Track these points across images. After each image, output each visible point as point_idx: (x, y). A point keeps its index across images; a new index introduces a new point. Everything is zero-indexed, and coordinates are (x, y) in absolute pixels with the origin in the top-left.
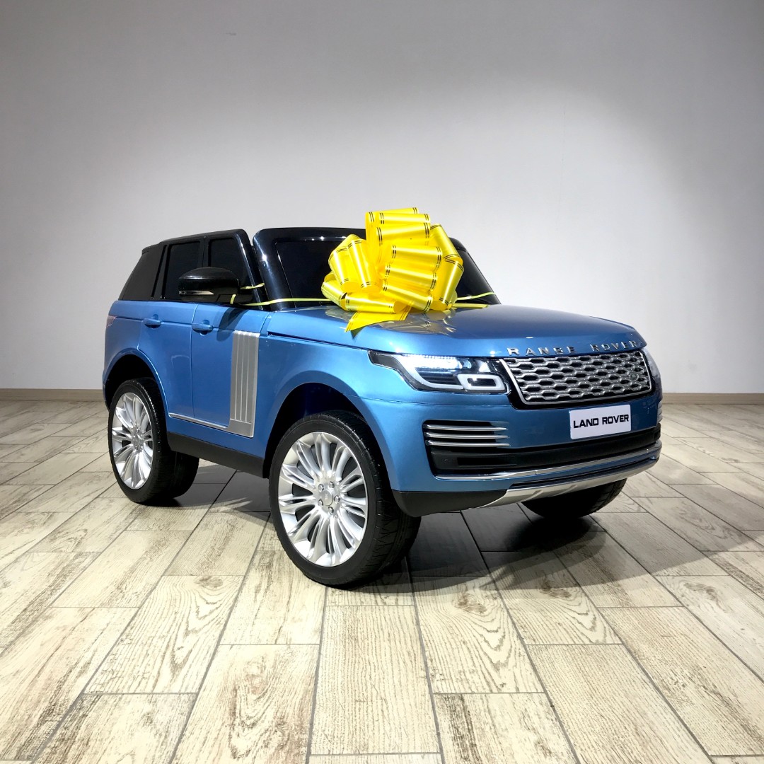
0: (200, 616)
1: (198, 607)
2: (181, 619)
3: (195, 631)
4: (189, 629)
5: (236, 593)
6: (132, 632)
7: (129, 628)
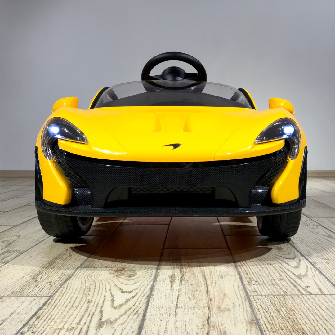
0: (115, 305)
1: (113, 296)
2: (94, 308)
3: (110, 322)
4: (103, 320)
5: (151, 283)
6: (36, 322)
7: (34, 319)
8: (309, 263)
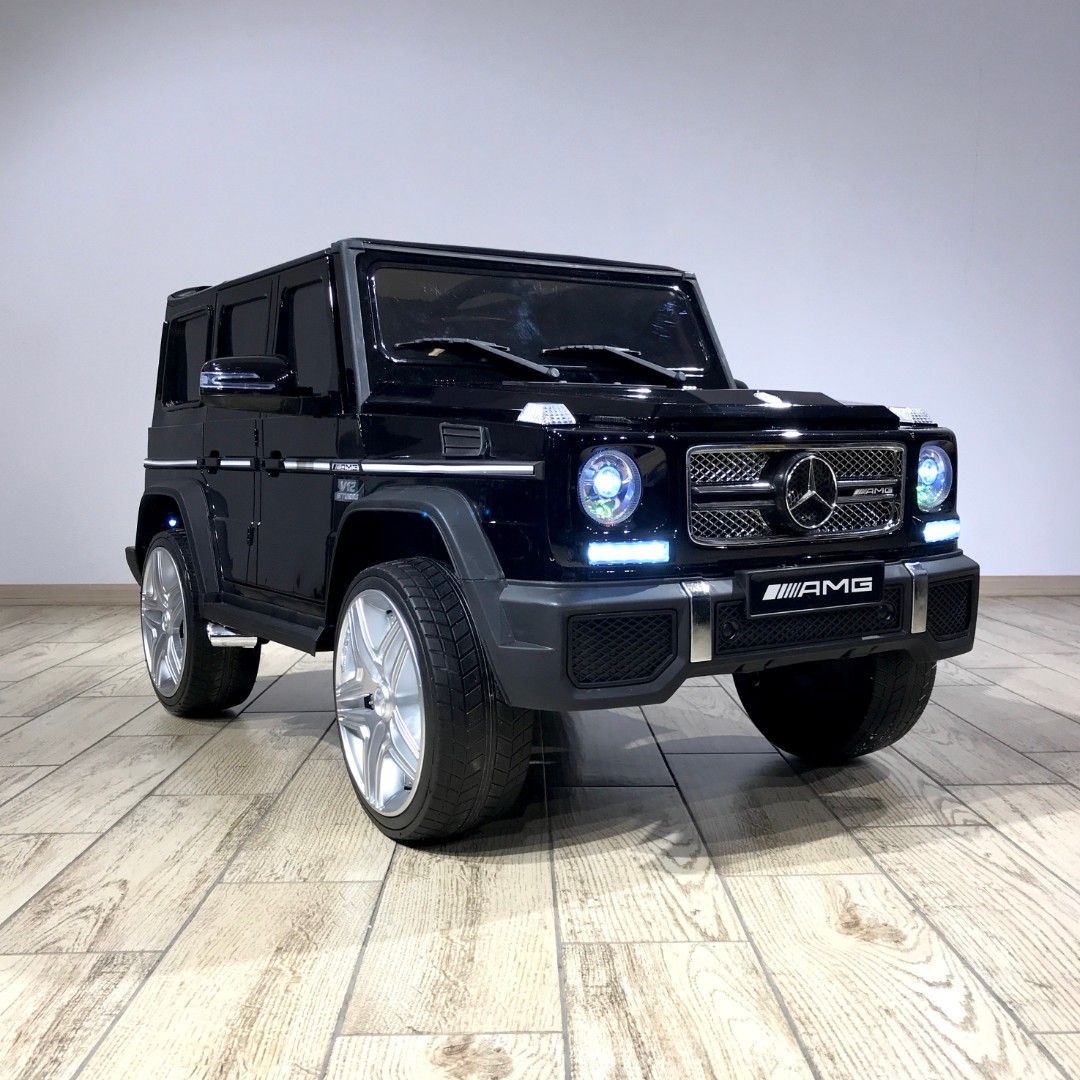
8: (998, 1004)
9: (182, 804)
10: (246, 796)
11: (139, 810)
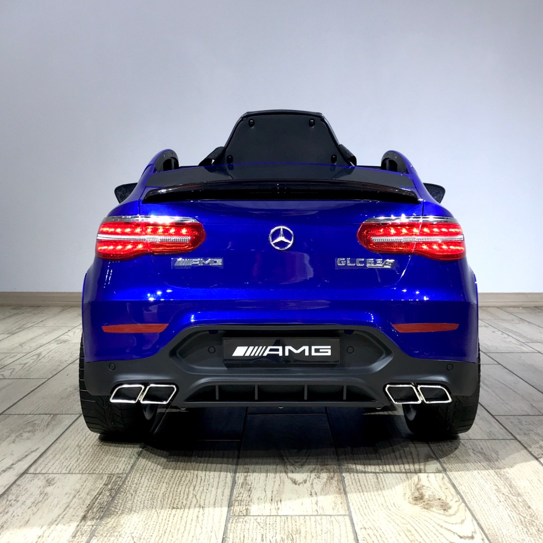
9: (49, 482)
10: (100, 475)
11: (14, 488)
